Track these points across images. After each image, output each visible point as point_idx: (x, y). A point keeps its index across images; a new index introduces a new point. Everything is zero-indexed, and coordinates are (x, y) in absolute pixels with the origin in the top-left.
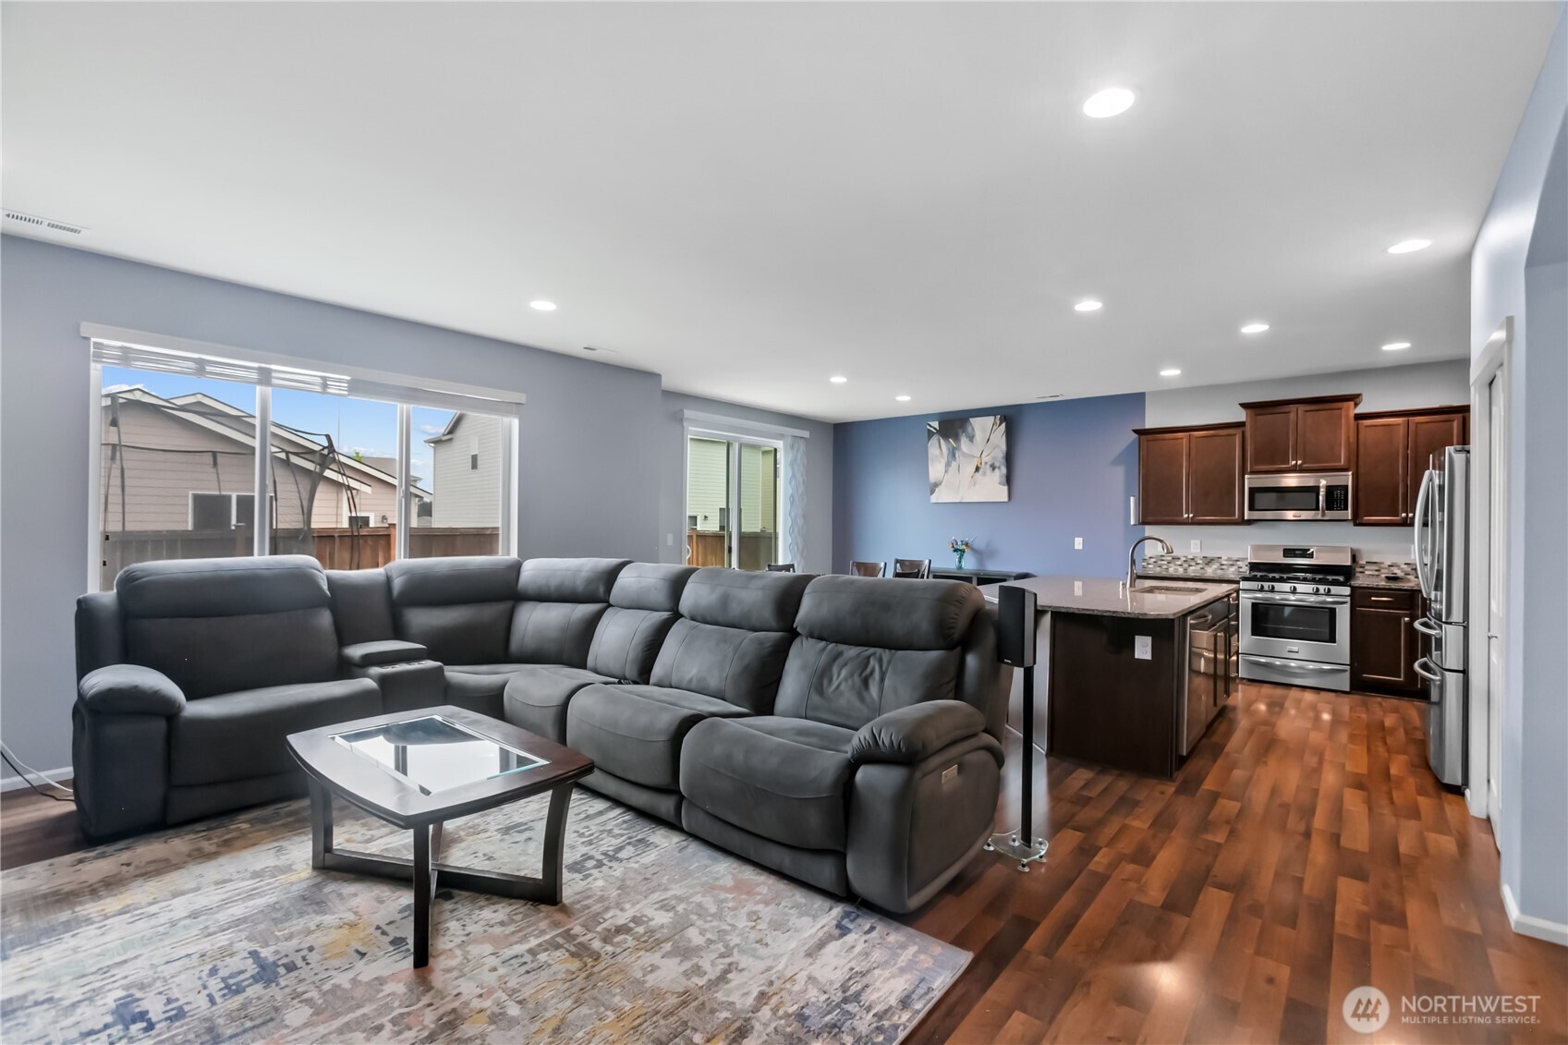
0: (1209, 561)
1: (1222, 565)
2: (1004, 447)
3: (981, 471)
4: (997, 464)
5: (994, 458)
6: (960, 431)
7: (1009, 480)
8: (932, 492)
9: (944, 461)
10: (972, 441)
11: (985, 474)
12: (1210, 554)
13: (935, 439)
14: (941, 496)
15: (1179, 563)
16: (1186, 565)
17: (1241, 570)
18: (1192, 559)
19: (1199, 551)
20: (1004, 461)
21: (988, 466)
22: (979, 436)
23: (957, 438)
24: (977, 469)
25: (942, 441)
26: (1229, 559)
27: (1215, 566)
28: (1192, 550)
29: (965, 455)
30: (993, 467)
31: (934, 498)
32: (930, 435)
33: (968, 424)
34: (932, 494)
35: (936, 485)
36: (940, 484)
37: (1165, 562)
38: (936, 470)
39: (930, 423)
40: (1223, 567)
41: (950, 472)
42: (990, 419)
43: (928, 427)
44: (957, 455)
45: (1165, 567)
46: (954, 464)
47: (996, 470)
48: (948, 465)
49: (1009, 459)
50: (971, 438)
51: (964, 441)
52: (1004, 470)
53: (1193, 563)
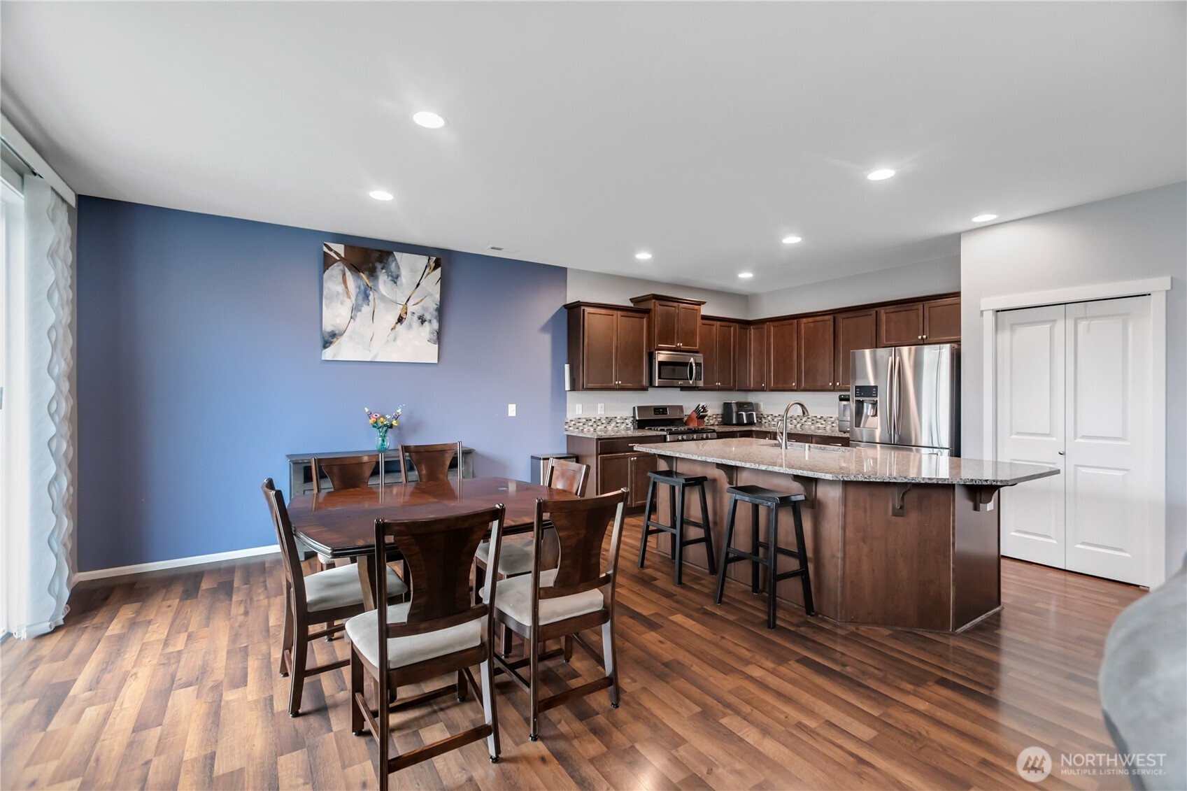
0: (610, 421)
1: (617, 423)
2: (438, 296)
3: (405, 323)
4: (427, 317)
5: (424, 309)
6: (379, 266)
7: (439, 337)
8: (326, 344)
9: (349, 304)
10: (395, 283)
11: (410, 327)
12: (611, 415)
13: (336, 270)
14: (341, 351)
15: (590, 424)
16: (595, 426)
17: (628, 426)
18: (599, 420)
19: (603, 413)
20: (435, 313)
21: (415, 318)
22: (406, 277)
23: (372, 273)
24: (400, 320)
25: (348, 273)
26: (621, 418)
27: (613, 424)
28: (599, 413)
29: (383, 298)
30: (422, 320)
31: (328, 354)
32: (327, 262)
33: (391, 259)
34: (325, 347)
35: (334, 335)
36: (341, 334)
37: (581, 424)
38: (335, 314)
39: (330, 244)
40: (618, 425)
41: (358, 319)
42: (422, 261)
43: (325, 249)
44: (371, 298)
45: (581, 428)
46: (366, 309)
47: (426, 323)
48: (356, 309)
49: (441, 311)
50: (395, 279)
51: (383, 278)
52: (435, 325)
53: (599, 424)
